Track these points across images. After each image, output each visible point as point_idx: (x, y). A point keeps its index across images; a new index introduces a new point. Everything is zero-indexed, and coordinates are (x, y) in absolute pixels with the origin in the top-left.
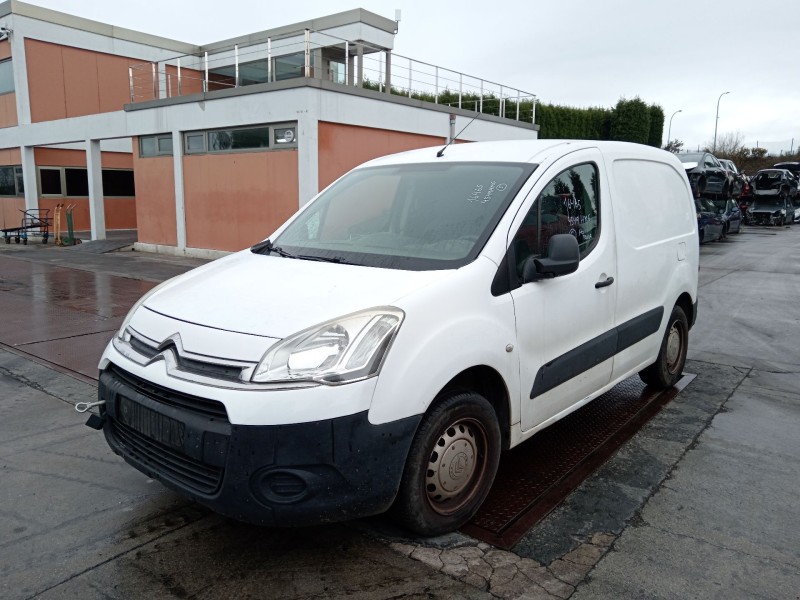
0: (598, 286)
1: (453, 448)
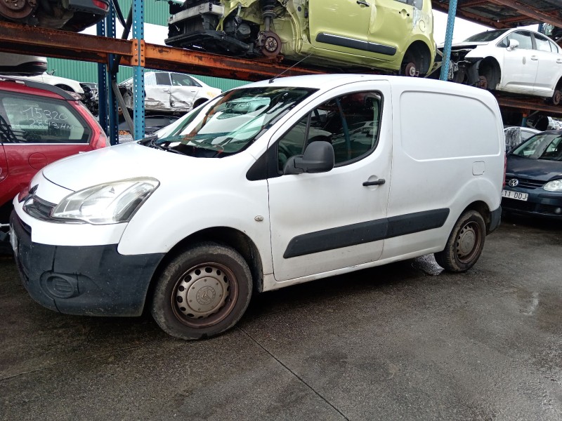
0: (365, 184)
1: (205, 280)
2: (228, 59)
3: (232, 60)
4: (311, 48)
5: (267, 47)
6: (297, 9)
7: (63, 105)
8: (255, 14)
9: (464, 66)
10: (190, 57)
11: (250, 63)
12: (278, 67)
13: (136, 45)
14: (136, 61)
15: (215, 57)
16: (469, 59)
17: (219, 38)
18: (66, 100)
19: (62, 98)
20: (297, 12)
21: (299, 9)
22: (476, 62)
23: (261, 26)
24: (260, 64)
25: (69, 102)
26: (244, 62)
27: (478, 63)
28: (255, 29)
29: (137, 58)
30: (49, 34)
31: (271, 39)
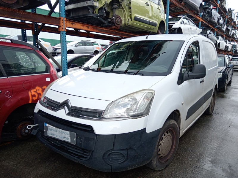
2: (99, 28)
3: (100, 28)
4: (132, 23)
5: (117, 22)
6: (126, 5)
7: (33, 53)
8: (108, 7)
9: (171, 31)
10: (84, 27)
11: (106, 30)
12: (116, 32)
13: (62, 20)
14: (63, 28)
15: (94, 27)
16: (173, 28)
17: (96, 18)
18: (34, 50)
19: (32, 49)
20: (126, 7)
21: (127, 5)
22: (176, 29)
23: (110, 13)
24: (110, 30)
25: (36, 51)
26: (104, 29)
27: (177, 30)
28: (108, 13)
29: (63, 27)
30: (21, 13)
31: (118, 19)
